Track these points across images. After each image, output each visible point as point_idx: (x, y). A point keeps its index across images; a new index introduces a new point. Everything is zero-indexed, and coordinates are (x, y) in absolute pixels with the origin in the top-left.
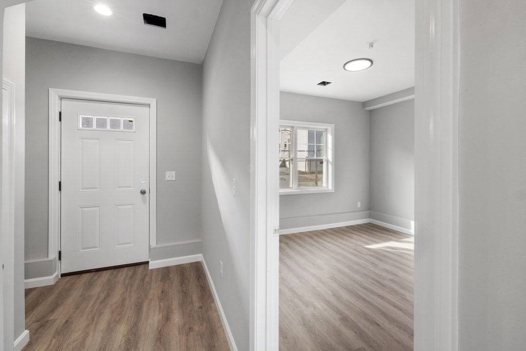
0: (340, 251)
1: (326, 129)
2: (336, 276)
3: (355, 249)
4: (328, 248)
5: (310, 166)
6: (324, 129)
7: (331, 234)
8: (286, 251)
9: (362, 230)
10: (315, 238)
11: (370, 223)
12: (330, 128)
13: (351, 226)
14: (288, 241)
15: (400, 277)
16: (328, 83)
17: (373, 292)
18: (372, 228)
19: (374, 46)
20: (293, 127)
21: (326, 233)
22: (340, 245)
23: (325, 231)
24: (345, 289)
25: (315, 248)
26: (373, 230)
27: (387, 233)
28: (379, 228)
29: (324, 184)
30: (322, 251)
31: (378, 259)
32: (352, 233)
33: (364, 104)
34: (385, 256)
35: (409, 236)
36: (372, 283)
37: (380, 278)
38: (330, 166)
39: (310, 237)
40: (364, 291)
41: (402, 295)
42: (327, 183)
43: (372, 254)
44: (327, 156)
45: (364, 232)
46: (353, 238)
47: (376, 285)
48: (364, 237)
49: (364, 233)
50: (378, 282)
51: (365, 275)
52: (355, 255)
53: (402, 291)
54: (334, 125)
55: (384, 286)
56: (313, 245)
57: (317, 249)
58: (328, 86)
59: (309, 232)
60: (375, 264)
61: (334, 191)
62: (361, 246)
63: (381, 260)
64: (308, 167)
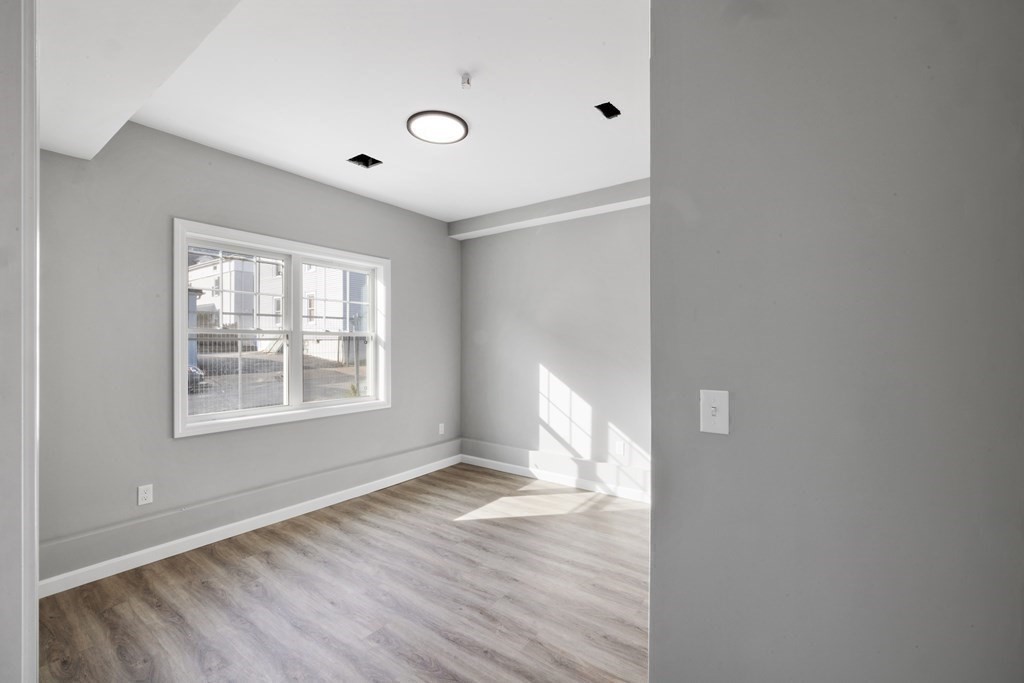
0: (401, 544)
1: (374, 270)
2: (389, 627)
3: (434, 534)
4: (373, 542)
5: (348, 351)
6: (367, 269)
7: (383, 502)
8: (261, 580)
9: (448, 482)
10: (346, 520)
11: (461, 464)
12: (382, 267)
13: (427, 475)
14: (269, 547)
15: (523, 583)
16: (375, 162)
17: (472, 647)
18: (468, 474)
19: (472, 82)
20: (290, 256)
21: (371, 503)
22: (403, 529)
23: (369, 497)
24: (409, 660)
25: (341, 550)
26: (468, 478)
27: (492, 480)
28: (478, 472)
29: (370, 392)
30: (358, 555)
31: (480, 547)
32: (428, 493)
33: (451, 227)
34: (492, 537)
35: (528, 480)
36: (472, 619)
37: (485, 598)
38: (382, 351)
39: (332, 521)
40: (454, 650)
41: (530, 631)
42: (376, 388)
43: (468, 536)
44: (374, 329)
45: (453, 486)
46: (429, 504)
47: (480, 624)
48: (452, 500)
49: (451, 489)
50: (482, 611)
51: (455, 601)
52: (434, 549)
53: (527, 621)
54: (389, 261)
55: (494, 619)
56: (338, 543)
57: (347, 553)
58: (374, 168)
59: (331, 507)
60: (473, 562)
61: (390, 406)
62: (446, 522)
63: (484, 549)
64: (344, 352)
